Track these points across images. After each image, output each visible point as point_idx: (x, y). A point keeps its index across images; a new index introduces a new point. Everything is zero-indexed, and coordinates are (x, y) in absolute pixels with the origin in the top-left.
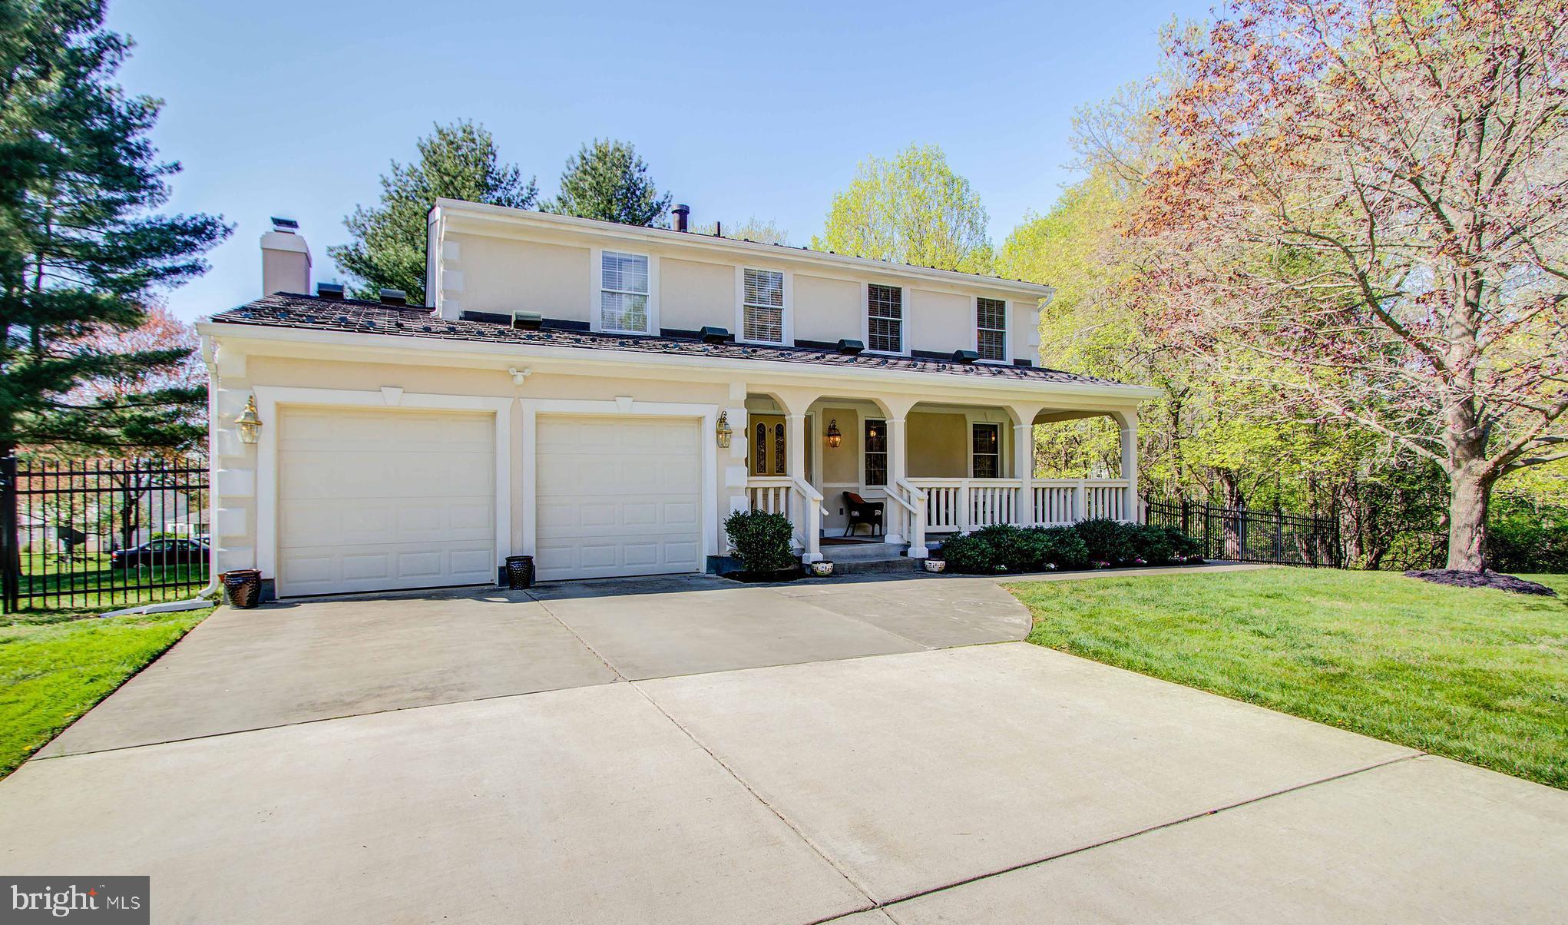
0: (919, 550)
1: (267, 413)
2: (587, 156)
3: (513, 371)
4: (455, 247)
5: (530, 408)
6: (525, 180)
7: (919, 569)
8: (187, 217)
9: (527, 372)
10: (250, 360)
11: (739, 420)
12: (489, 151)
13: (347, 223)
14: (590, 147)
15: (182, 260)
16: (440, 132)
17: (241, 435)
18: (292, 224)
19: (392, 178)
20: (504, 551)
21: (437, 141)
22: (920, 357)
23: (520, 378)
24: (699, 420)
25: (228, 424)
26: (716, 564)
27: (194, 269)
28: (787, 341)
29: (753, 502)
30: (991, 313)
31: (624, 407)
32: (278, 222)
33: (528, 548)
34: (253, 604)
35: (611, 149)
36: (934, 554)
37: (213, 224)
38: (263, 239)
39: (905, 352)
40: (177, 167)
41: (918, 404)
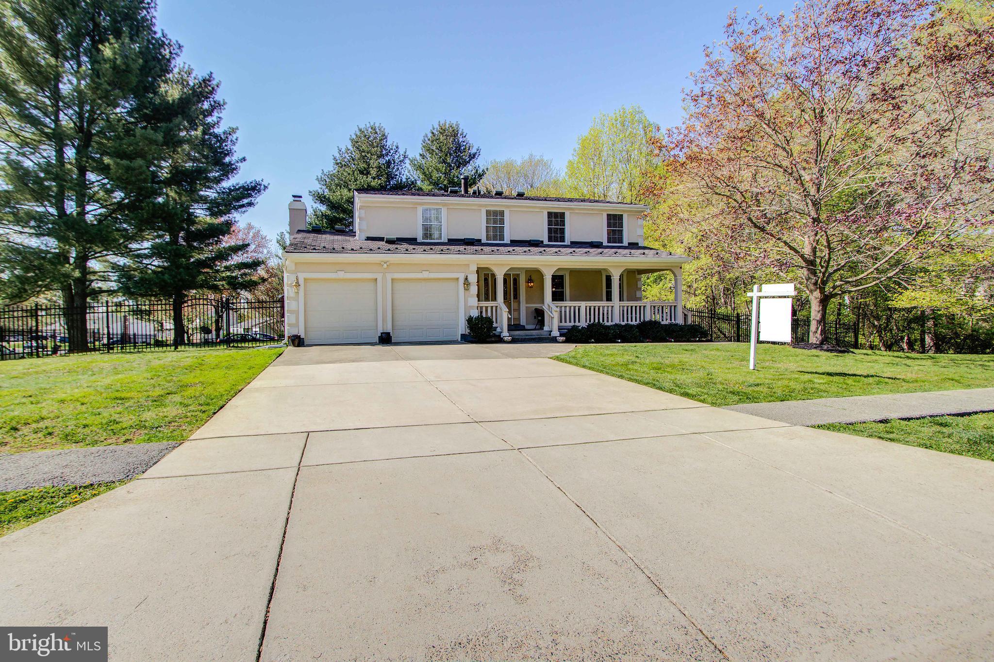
0: (556, 333)
1: (301, 282)
2: (434, 132)
3: (383, 263)
4: (363, 211)
5: (389, 277)
6: (401, 151)
7: (554, 340)
8: (248, 182)
9: (388, 264)
10: (296, 264)
11: (473, 278)
12: (384, 137)
13: (317, 179)
14: (436, 126)
15: (245, 201)
16: (360, 130)
17: (294, 289)
18: (301, 197)
19: (337, 155)
20: (380, 330)
21: (358, 134)
22: (575, 244)
23: (385, 266)
24: (458, 279)
25: (290, 286)
26: (463, 336)
27: (250, 204)
28: (507, 241)
29: (481, 312)
30: (615, 222)
31: (425, 275)
32: (294, 196)
33: (389, 329)
34: (299, 346)
35: (447, 126)
36: (561, 335)
37: (260, 185)
38: (289, 205)
39: (567, 242)
40: (244, 159)
41: (559, 269)
